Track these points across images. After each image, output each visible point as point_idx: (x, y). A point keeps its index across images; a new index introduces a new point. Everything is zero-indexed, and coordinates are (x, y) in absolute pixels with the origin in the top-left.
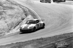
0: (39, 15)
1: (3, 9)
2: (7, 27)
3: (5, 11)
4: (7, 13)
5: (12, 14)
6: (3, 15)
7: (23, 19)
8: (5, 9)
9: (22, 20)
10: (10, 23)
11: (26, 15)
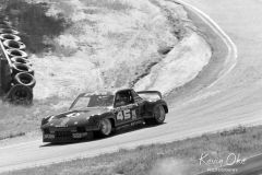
0: (230, 34)
1: (85, 12)
2: (101, 82)
4: (101, 25)
5: (121, 31)
6: (84, 33)
7: (165, 52)
8: (91, 12)
9: (159, 56)
10: (112, 66)
11: (178, 34)
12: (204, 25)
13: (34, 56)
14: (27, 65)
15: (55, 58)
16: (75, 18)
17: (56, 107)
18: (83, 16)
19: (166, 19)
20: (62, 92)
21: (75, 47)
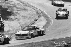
0: (51, 17)
1: (17, 10)
3: (19, 12)
4: (21, 14)
5: (25, 15)
6: (16, 16)
7: (36, 21)
8: (18, 11)
9: (34, 22)
10: (23, 23)
11: (39, 17)
12: (45, 15)
13: (4, 20)
14: (3, 22)
15: (9, 21)
16: (14, 12)
17: (9, 33)
18: (16, 11)
19: (36, 13)
20: (11, 29)
21: (14, 19)
